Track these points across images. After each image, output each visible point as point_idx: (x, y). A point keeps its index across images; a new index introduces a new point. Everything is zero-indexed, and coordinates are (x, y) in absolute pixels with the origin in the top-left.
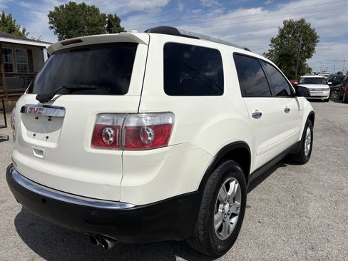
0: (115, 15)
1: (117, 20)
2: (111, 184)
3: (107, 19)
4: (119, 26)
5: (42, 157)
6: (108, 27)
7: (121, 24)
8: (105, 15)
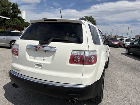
0: (16, 4)
1: (17, 6)
2: (78, 78)
3: (12, 5)
4: (18, 9)
5: (40, 67)
6: (12, 8)
7: (18, 8)
8: (11, 3)
